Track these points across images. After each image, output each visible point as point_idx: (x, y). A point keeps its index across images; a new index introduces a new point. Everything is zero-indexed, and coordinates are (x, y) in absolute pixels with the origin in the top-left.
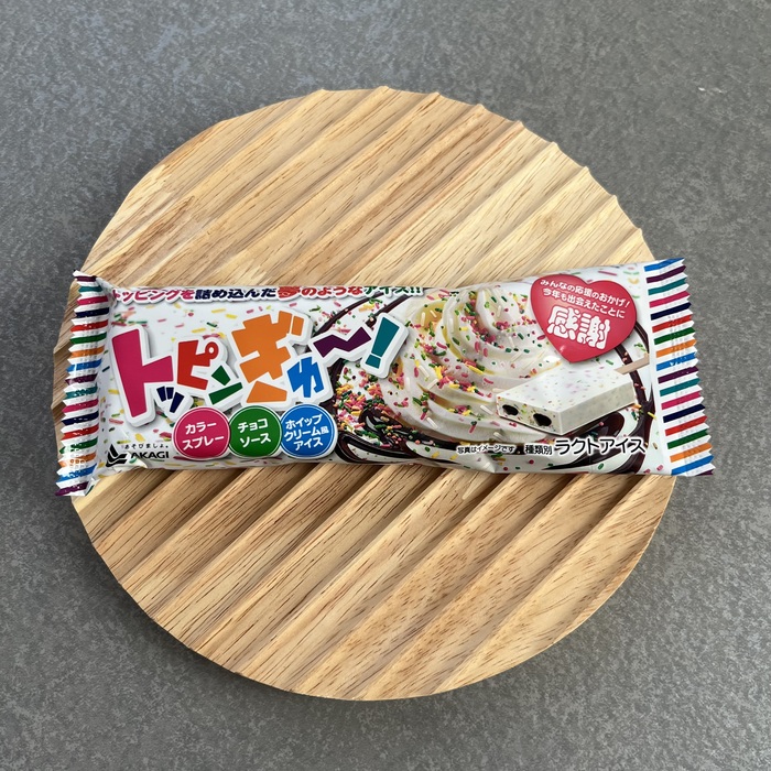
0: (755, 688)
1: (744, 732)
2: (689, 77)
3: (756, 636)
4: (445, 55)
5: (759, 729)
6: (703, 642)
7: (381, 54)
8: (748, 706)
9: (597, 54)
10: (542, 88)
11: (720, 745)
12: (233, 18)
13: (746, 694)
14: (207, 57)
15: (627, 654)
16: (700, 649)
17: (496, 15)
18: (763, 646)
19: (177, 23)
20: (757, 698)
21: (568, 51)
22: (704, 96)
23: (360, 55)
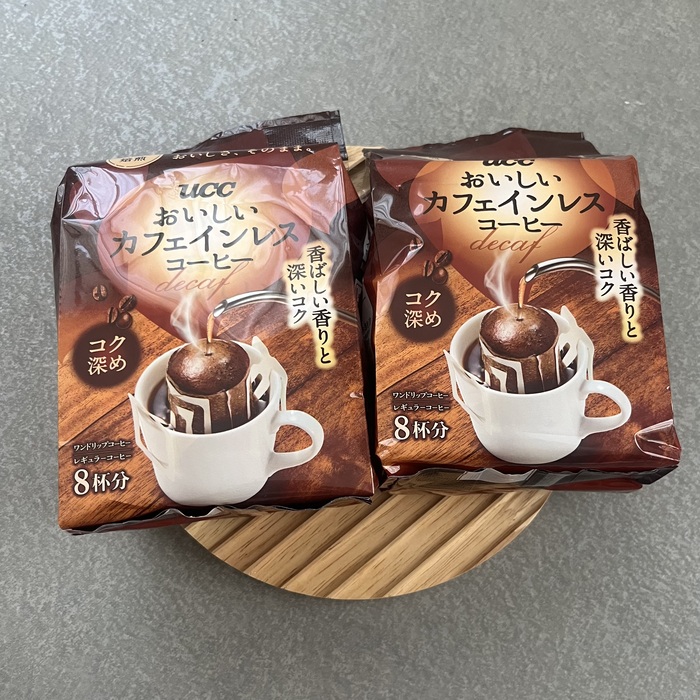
0: (689, 532)
1: (683, 562)
2: (617, 93)
3: (688, 496)
4: (434, 84)
5: (693, 558)
6: (652, 503)
7: (385, 86)
8: (685, 544)
9: (548, 79)
10: (509, 107)
11: (667, 571)
12: (269, 61)
13: (683, 536)
14: (252, 94)
15: (600, 515)
16: (650, 508)
17: (469, 51)
18: (693, 503)
19: (225, 67)
20: (691, 538)
21: (526, 77)
22: (629, 108)
23: (369, 86)
